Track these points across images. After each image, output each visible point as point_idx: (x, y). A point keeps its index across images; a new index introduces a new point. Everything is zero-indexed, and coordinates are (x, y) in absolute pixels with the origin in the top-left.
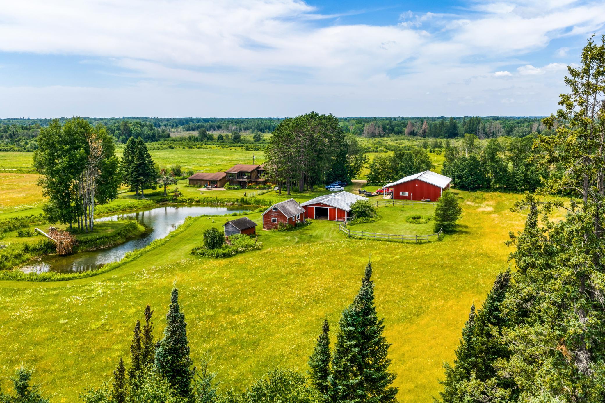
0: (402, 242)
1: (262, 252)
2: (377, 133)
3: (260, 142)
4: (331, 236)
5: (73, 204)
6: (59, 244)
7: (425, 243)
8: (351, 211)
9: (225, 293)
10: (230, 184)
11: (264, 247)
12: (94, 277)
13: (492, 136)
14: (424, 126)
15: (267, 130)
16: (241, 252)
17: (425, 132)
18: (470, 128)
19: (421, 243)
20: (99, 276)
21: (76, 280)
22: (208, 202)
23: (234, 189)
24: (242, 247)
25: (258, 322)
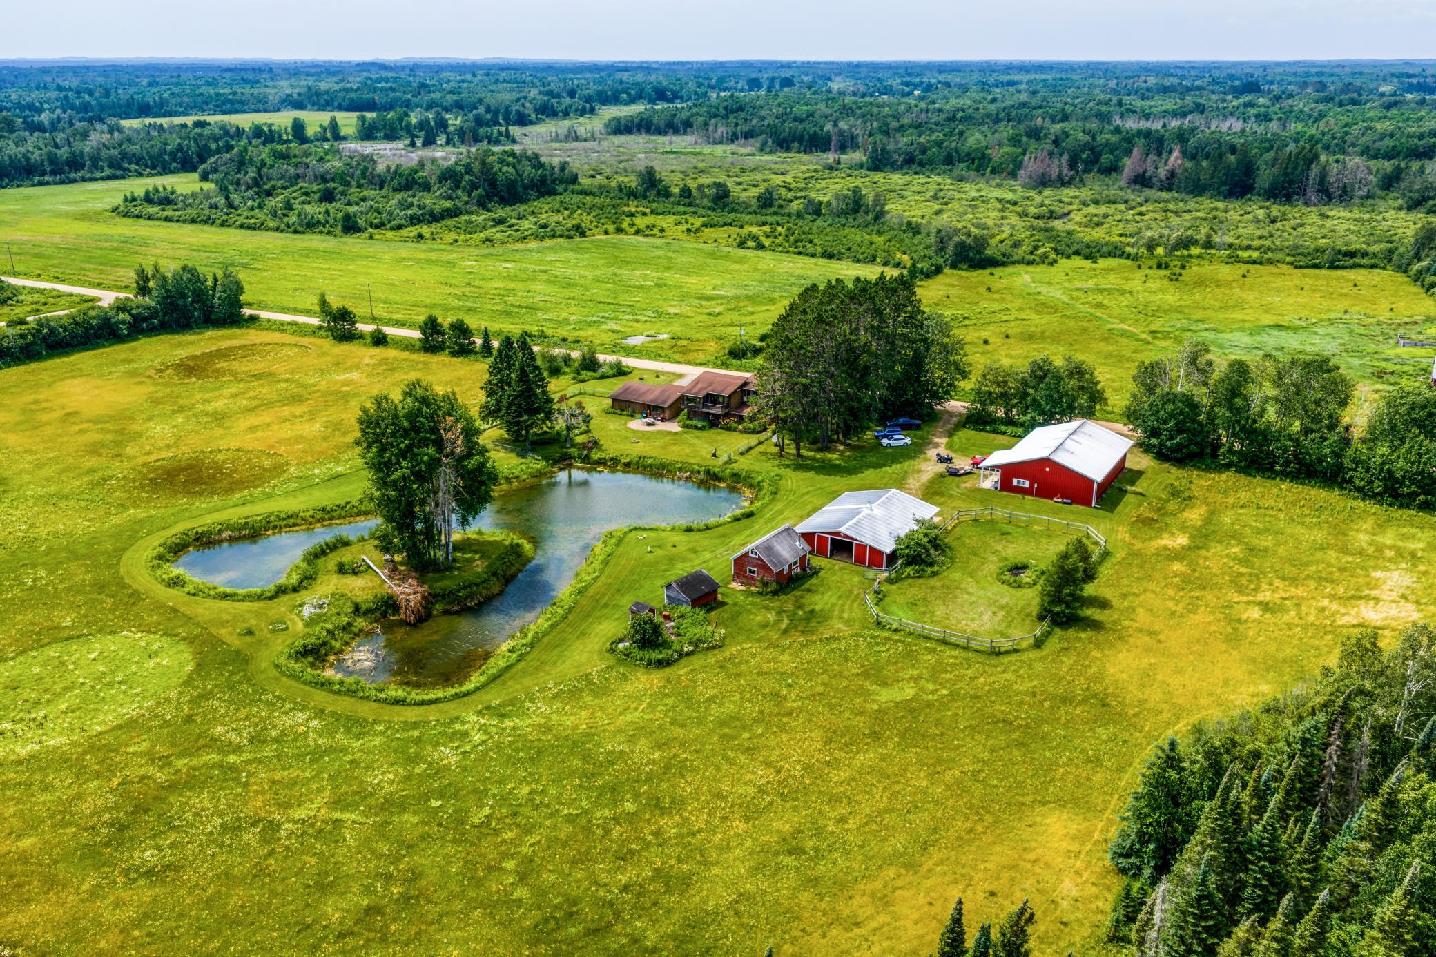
0: (966, 648)
1: (720, 655)
2: (1054, 175)
3: (771, 210)
4: (846, 615)
5: (419, 527)
6: (404, 603)
7: (1007, 652)
8: (894, 552)
9: (654, 762)
10: (689, 418)
11: (727, 642)
12: (465, 699)
13: (1341, 196)
14: (1172, 159)
15: (796, 145)
16: (688, 654)
17: (1172, 174)
18: (1286, 174)
19: (999, 654)
20: (474, 697)
21: (441, 705)
22: (645, 467)
23: (696, 428)
24: (690, 644)
25: (694, 835)
